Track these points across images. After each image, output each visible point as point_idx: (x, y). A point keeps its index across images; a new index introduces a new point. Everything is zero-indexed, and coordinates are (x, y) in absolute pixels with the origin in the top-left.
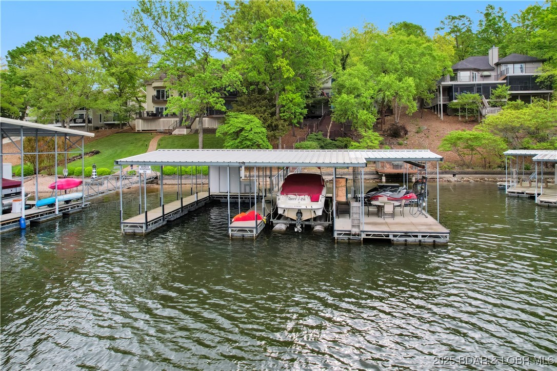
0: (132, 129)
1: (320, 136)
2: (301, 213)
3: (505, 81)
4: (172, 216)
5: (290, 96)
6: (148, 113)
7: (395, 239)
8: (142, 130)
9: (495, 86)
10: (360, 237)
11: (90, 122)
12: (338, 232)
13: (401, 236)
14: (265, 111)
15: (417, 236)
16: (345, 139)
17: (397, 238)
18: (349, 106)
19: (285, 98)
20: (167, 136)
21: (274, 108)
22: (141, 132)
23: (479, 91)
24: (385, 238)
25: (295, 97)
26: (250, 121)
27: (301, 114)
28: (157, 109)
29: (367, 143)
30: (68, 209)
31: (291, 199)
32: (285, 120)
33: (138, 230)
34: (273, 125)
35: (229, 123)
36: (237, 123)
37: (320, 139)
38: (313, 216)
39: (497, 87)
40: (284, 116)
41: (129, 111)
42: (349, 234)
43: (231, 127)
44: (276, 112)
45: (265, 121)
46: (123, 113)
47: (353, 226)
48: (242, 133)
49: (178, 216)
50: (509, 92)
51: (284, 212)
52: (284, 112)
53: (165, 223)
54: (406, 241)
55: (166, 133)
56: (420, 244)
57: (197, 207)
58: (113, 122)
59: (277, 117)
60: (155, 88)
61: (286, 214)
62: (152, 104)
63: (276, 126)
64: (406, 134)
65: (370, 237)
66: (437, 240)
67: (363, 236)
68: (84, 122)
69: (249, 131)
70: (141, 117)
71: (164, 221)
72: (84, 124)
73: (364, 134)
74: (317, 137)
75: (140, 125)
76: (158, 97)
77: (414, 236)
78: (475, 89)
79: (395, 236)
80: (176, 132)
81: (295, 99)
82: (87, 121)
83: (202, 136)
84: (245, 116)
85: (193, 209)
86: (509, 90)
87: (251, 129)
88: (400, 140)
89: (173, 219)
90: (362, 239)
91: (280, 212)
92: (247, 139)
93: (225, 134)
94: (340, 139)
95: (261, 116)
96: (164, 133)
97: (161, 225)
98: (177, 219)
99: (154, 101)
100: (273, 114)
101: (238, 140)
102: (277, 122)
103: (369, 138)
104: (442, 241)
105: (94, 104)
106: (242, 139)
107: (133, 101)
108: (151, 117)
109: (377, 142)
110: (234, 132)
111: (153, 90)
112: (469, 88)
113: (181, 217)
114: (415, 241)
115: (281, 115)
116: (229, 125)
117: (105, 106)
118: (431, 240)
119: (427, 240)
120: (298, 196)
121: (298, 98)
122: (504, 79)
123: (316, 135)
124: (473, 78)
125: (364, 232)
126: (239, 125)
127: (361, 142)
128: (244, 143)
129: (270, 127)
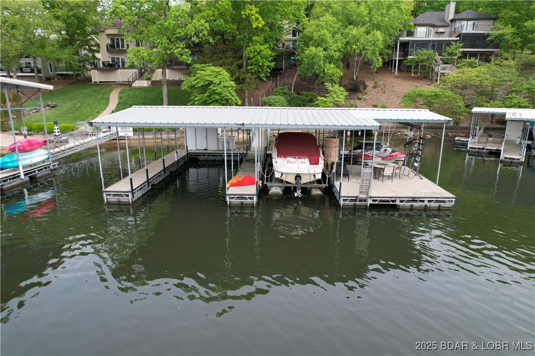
0: (89, 80)
1: (286, 91)
2: (300, 177)
3: (458, 38)
4: (155, 179)
5: (258, 47)
6: (103, 63)
7: (402, 204)
8: (99, 82)
9: (448, 43)
10: (366, 203)
11: (39, 71)
12: (344, 198)
13: (408, 201)
14: (232, 63)
15: (423, 201)
16: (309, 93)
17: (404, 203)
18: (316, 60)
19: (253, 50)
20: (127, 88)
21: (241, 60)
22: (98, 84)
23: (433, 47)
24: (391, 203)
25: (263, 49)
26: (218, 74)
27: (268, 67)
28: (113, 59)
29: (334, 98)
30: (35, 171)
31: (290, 163)
32: (252, 74)
33: (124, 199)
34: (241, 78)
35: (196, 76)
36: (205, 76)
37: (286, 93)
38: (312, 179)
39: (451, 44)
40: (251, 69)
41: (83, 61)
42: (356, 200)
43: (198, 80)
44: (242, 65)
45: (232, 73)
46: (77, 63)
47: (361, 192)
48: (210, 87)
49: (161, 179)
50: (461, 50)
51: (281, 176)
52: (252, 65)
53: (150, 188)
54: (412, 205)
55: (126, 85)
56: (426, 208)
57: (177, 167)
58: (66, 73)
59: (244, 70)
60: (108, 35)
61: (284, 178)
62: (107, 54)
63: (244, 79)
64: (365, 89)
65: (377, 203)
66: (442, 204)
67: (370, 202)
68: (32, 71)
69: (218, 84)
70: (96, 67)
71: (149, 186)
72: (34, 74)
73: (330, 88)
74: (283, 91)
75: (96, 76)
76: (112, 46)
77: (420, 201)
78: (430, 45)
79: (401, 201)
80: (137, 84)
81: (263, 51)
82: (36, 70)
83: (166, 89)
84: (213, 68)
85: (174, 169)
86: (462, 48)
87: (220, 82)
88: (360, 96)
89: (156, 183)
90: (368, 205)
91: (277, 175)
92: (216, 93)
93: (193, 87)
94: (305, 93)
95: (228, 69)
96: (124, 85)
97: (146, 191)
98: (161, 181)
99: (108, 50)
100: (240, 66)
101: (207, 94)
102: (245, 75)
103: (335, 93)
104: (447, 206)
105: (42, 51)
106: (210, 93)
107: (85, 49)
108: (107, 68)
109: (342, 97)
110: (202, 86)
111: (106, 37)
112: (423, 44)
113: (164, 179)
114: (421, 207)
115: (248, 68)
116: (196, 78)
117: (55, 55)
118: (437, 205)
119: (433, 204)
120: (298, 160)
121: (266, 50)
122: (457, 37)
123: (282, 89)
124: (428, 34)
125: (371, 198)
126: (208, 78)
127: (328, 97)
128: (212, 97)
129: (238, 81)
